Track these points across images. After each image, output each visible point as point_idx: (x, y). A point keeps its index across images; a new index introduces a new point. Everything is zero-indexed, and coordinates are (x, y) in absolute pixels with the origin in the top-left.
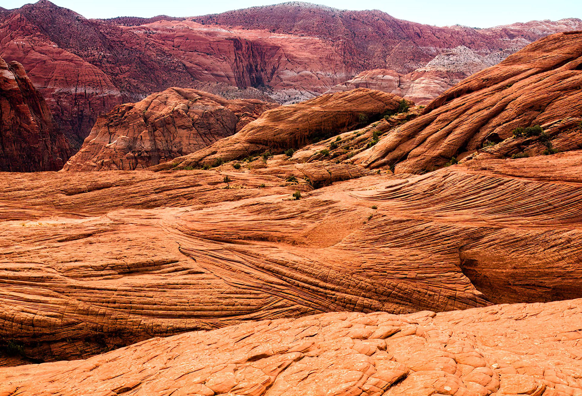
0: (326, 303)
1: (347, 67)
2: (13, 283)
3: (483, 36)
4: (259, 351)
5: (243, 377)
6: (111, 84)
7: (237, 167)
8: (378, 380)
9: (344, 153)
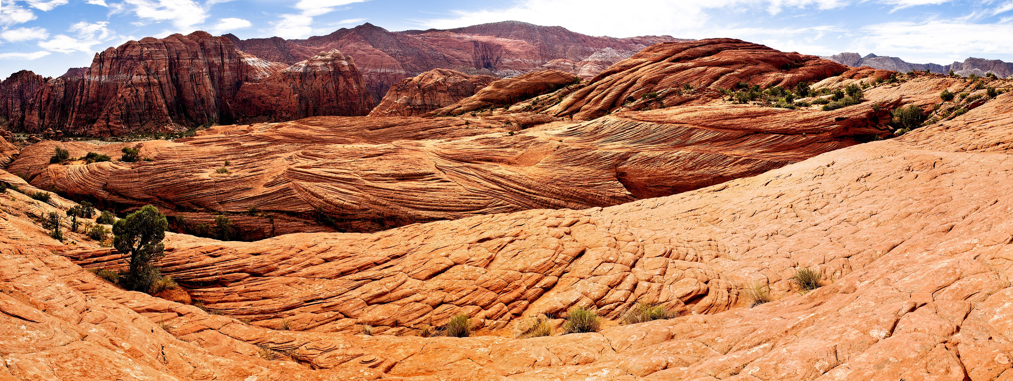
0: (530, 203)
1: (542, 57)
2: (334, 181)
3: (620, 43)
4: (485, 236)
5: (474, 254)
6: (400, 67)
7: (474, 115)
8: (565, 255)
9: (541, 108)
